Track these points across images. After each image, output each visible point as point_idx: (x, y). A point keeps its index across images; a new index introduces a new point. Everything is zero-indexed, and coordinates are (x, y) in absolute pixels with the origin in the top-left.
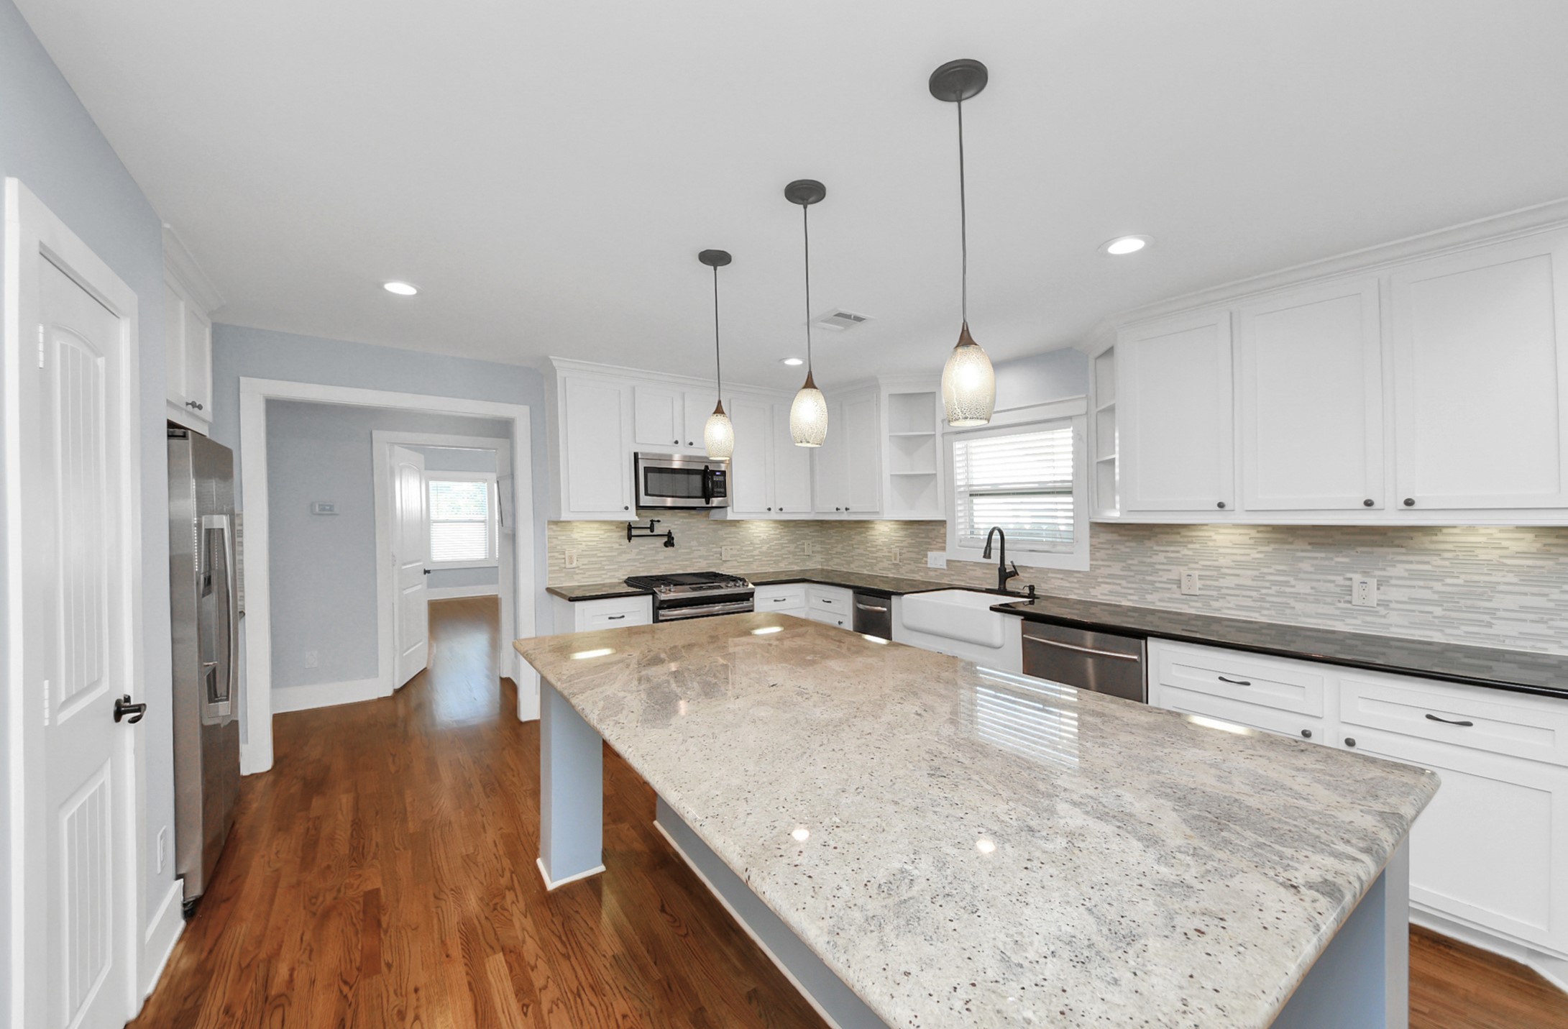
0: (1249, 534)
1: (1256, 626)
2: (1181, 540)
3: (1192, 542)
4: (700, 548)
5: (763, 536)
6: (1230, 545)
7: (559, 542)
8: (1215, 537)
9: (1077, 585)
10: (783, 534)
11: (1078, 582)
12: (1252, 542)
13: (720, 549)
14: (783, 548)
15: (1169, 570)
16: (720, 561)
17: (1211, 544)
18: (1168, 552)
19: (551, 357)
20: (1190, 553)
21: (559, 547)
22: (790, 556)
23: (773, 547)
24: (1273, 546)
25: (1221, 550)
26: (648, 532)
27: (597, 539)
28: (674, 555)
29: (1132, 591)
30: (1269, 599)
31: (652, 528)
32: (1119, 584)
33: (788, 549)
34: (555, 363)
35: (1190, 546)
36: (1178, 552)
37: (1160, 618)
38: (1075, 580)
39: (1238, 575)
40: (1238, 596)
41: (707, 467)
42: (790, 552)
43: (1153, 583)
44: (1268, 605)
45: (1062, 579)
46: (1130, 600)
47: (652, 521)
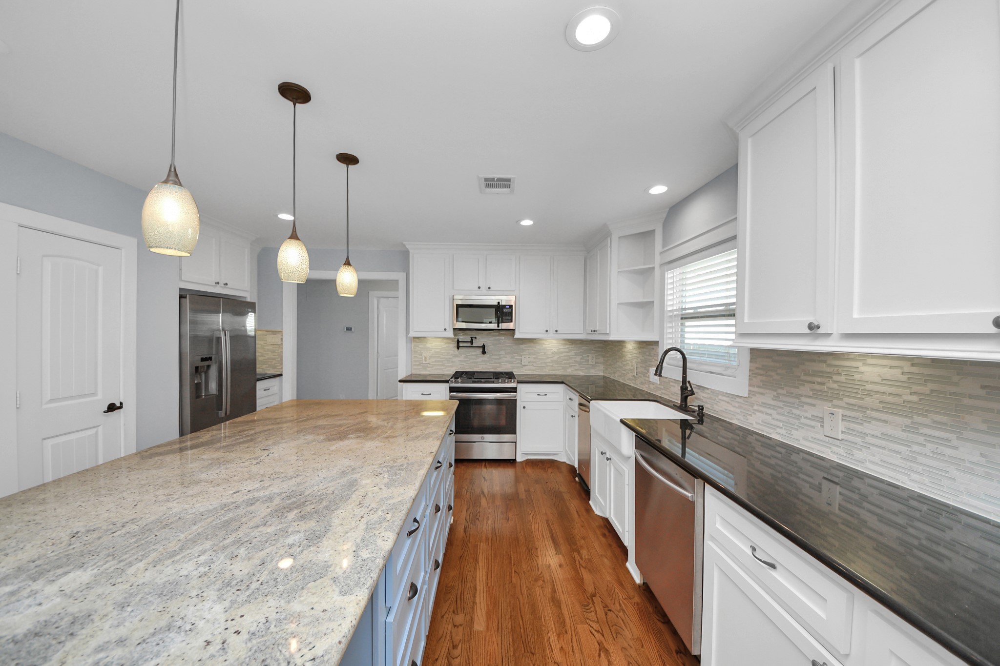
0: (901, 367)
1: (905, 495)
2: (829, 370)
3: (838, 374)
4: (506, 356)
5: (554, 349)
6: (878, 380)
7: (419, 349)
8: (863, 369)
9: (738, 411)
10: (570, 349)
11: (740, 407)
12: (904, 378)
13: (521, 357)
14: (571, 358)
15: (814, 405)
16: (520, 365)
17: (857, 376)
18: (814, 383)
19: (404, 243)
20: (835, 386)
21: (419, 352)
22: (577, 365)
23: (562, 358)
24: (930, 386)
25: (869, 387)
26: (469, 344)
27: (440, 348)
28: (488, 360)
29: (781, 424)
30: (921, 459)
31: (471, 342)
32: (770, 415)
33: (575, 359)
34: (407, 246)
35: (836, 378)
36: (823, 384)
37: (804, 459)
38: (737, 405)
39: (885, 422)
40: (884, 448)
41: (499, 303)
42: (576, 362)
43: (798, 417)
44: (920, 468)
45: (728, 403)
46: (779, 434)
47: (472, 338)
